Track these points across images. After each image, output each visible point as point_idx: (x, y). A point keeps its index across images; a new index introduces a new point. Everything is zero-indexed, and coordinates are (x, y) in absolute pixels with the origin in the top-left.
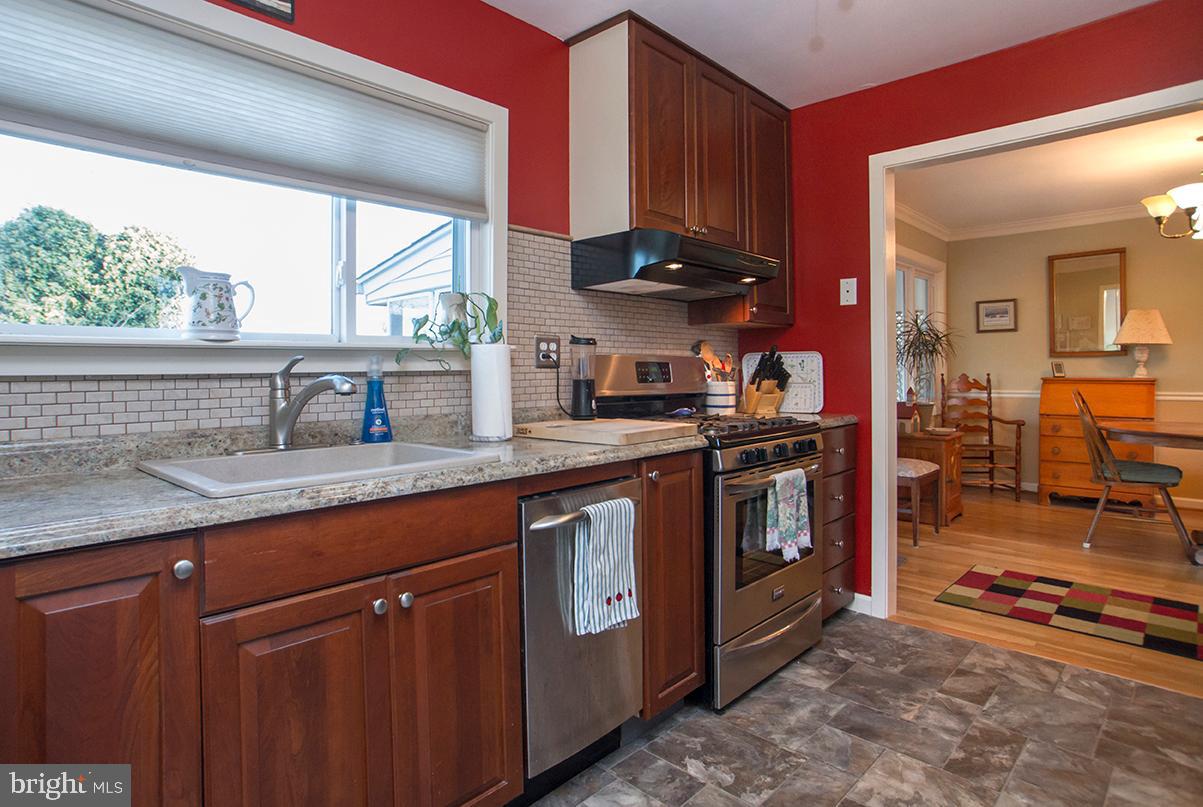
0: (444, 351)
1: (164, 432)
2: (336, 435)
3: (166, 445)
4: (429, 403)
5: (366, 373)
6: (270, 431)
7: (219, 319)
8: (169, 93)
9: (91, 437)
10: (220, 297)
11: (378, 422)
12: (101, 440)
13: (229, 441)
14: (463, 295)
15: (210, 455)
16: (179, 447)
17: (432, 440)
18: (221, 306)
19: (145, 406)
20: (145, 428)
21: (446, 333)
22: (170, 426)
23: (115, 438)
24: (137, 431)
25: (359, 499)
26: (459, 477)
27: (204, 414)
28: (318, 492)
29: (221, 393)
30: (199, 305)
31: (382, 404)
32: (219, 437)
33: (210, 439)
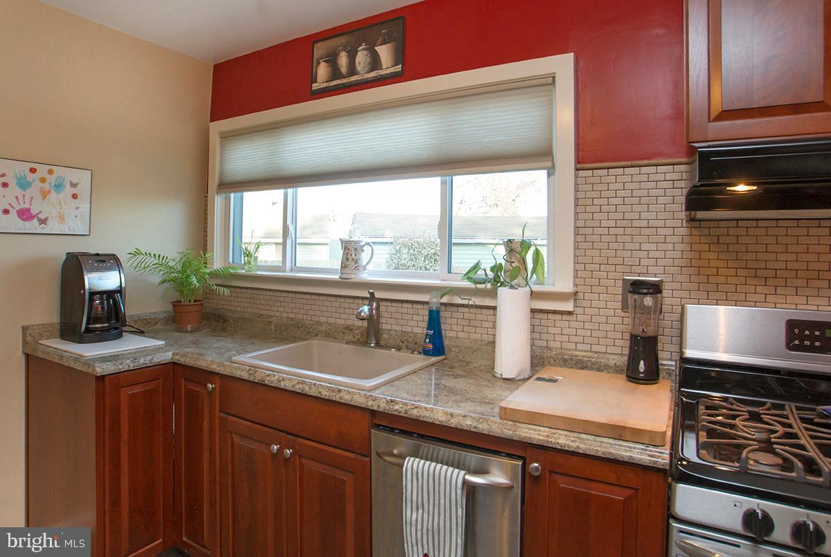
8: (342, 147)
11: (427, 340)
25: (267, 382)
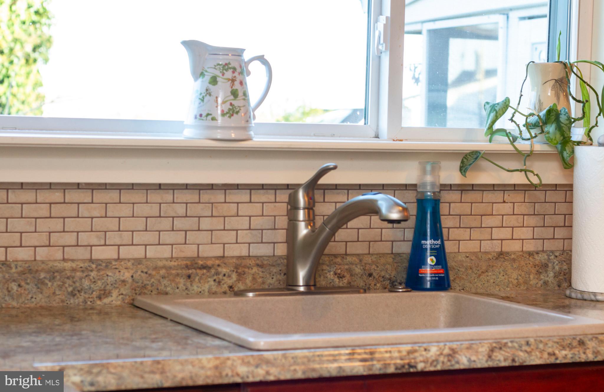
0: (530, 155)
1: (160, 259)
2: (370, 275)
3: (164, 277)
4: (505, 233)
5: (415, 185)
6: (287, 266)
7: (232, 112)
9: (84, 261)
10: (233, 81)
11: (430, 260)
12: (94, 266)
13: (234, 276)
14: (565, 64)
15: (213, 294)
16: (178, 280)
17: (509, 292)
18: (234, 94)
19: (140, 224)
20: (137, 252)
21: (535, 125)
22: (165, 252)
23: (108, 264)
24: (130, 256)
25: (420, 368)
26: (550, 350)
27: (203, 237)
28: (372, 353)
29: (225, 209)
30: (208, 92)
31: (437, 234)
32: (224, 270)
33: (213, 271)
